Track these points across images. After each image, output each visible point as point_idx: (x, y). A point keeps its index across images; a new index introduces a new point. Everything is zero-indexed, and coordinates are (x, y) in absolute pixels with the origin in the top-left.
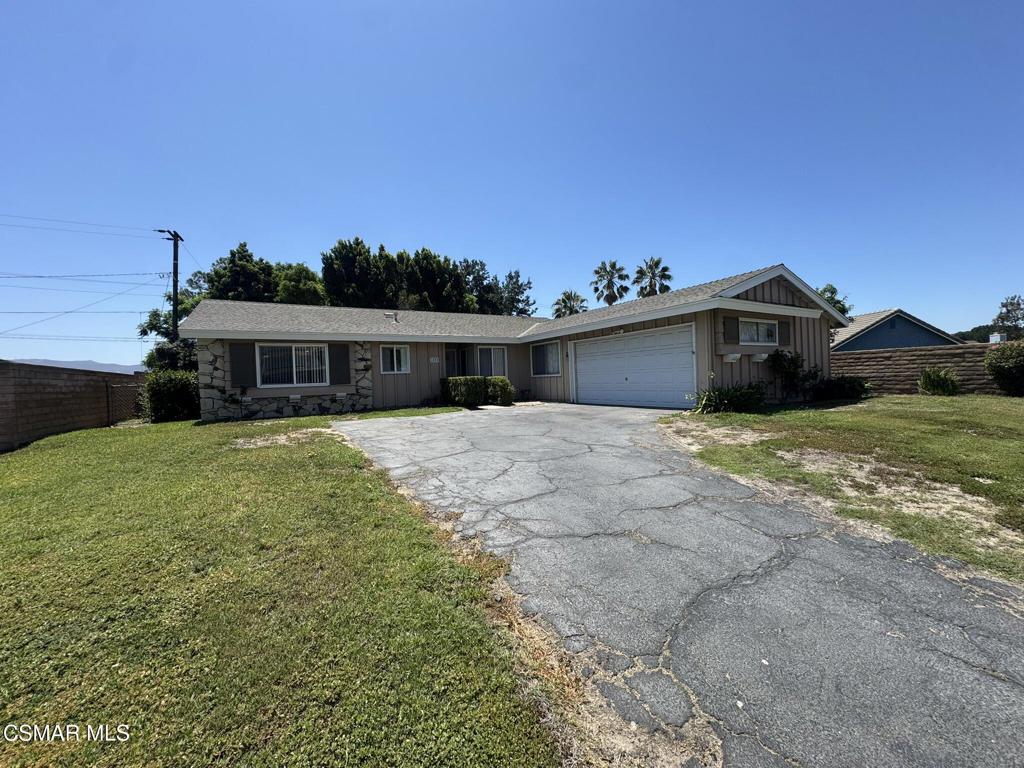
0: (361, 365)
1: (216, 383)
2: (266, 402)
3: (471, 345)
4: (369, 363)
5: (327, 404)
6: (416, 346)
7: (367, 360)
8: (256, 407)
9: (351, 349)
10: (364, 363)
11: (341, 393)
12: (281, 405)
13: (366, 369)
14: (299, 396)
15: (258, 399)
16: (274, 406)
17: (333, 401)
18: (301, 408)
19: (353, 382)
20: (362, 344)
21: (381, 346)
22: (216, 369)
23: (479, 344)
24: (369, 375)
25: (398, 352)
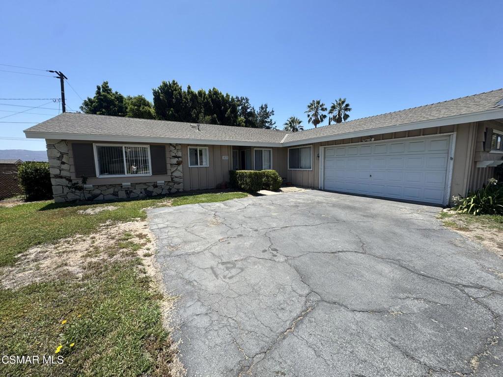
0: (175, 161)
1: (64, 173)
2: (104, 188)
3: (250, 147)
4: (180, 159)
5: (151, 189)
6: (212, 148)
7: (178, 157)
8: (97, 192)
9: (167, 149)
10: (177, 159)
11: (161, 181)
12: (116, 190)
13: (178, 164)
14: (129, 184)
15: (98, 186)
16: (111, 190)
17: (155, 186)
18: (131, 192)
19: (169, 173)
20: (175, 146)
21: (188, 147)
22: (63, 163)
23: (255, 147)
24: (180, 168)
25: (201, 151)
